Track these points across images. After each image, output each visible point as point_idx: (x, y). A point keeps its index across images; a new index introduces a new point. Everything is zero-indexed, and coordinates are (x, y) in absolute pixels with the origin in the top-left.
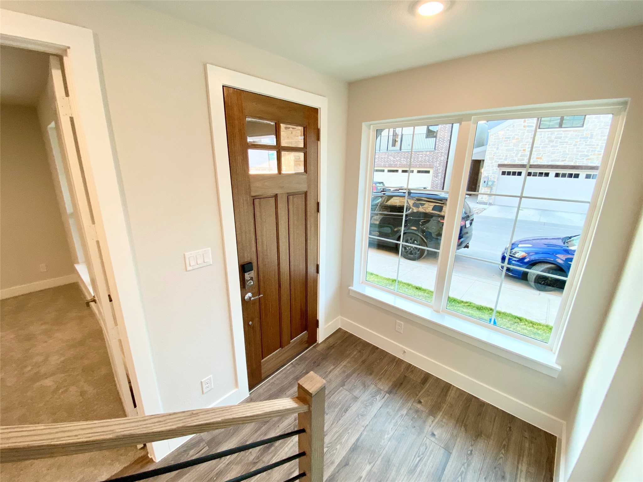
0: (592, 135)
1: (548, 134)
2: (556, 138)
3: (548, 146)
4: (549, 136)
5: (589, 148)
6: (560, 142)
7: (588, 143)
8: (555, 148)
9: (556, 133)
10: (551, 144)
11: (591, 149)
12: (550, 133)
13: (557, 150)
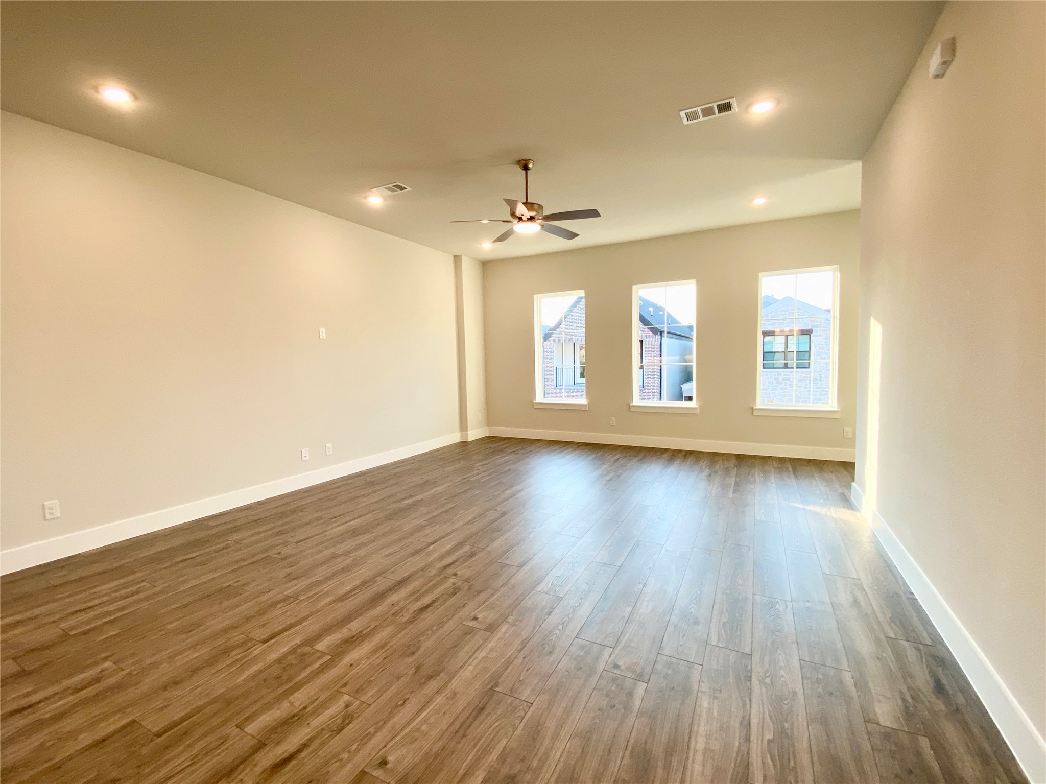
0: (821, 377)
1: (775, 375)
2: (784, 380)
3: (778, 388)
4: (776, 377)
5: (820, 391)
6: (789, 384)
7: (819, 386)
8: (786, 391)
9: (783, 374)
10: (780, 386)
11: (823, 392)
12: (776, 373)
13: (787, 392)
